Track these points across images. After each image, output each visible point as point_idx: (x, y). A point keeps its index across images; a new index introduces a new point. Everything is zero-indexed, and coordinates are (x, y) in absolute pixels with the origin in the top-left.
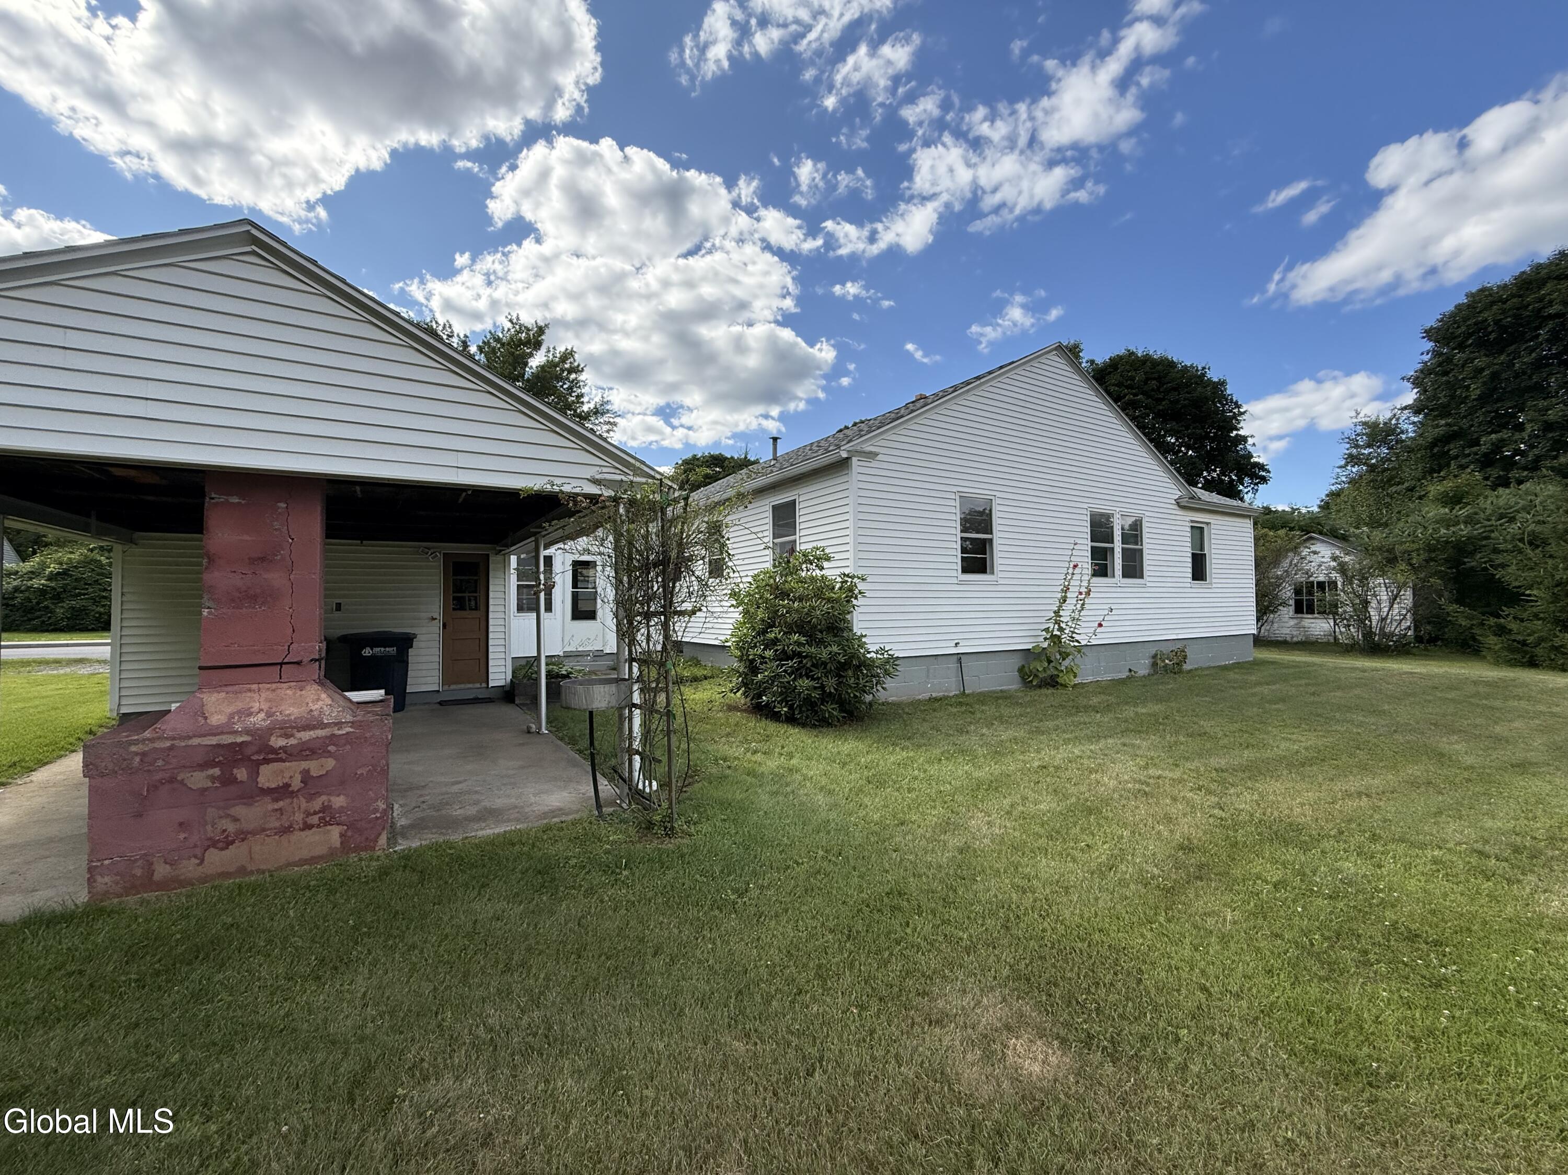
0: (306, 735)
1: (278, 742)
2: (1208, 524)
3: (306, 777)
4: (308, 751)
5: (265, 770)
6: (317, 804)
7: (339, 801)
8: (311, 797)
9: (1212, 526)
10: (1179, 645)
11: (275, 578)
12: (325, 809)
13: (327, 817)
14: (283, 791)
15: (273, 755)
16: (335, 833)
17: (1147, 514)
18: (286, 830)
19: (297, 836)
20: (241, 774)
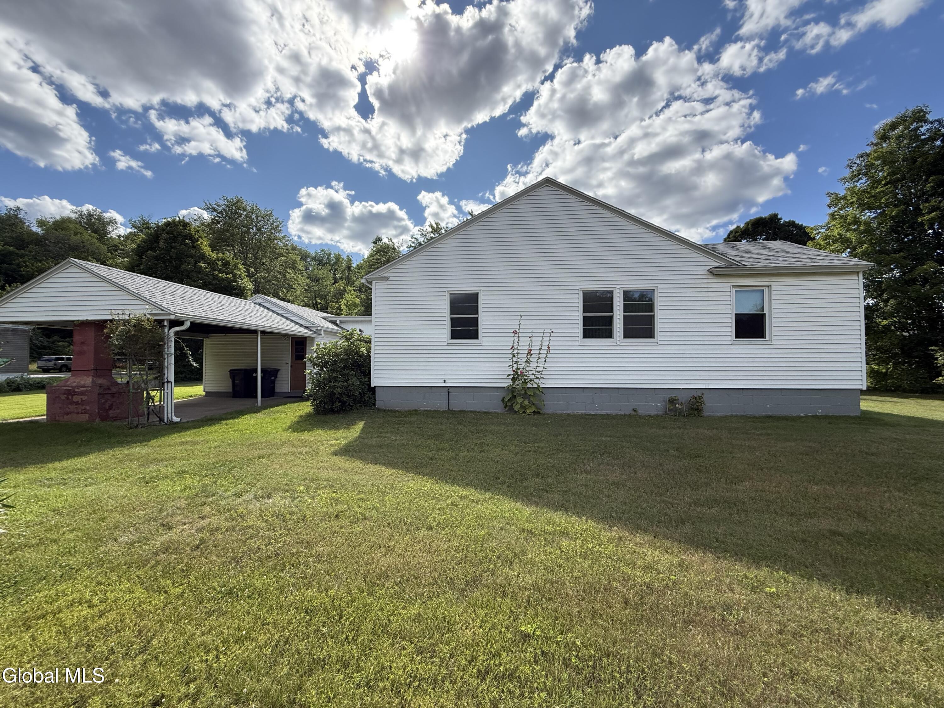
0: (82, 389)
1: (77, 390)
2: (768, 286)
3: (82, 400)
4: (82, 393)
5: (75, 397)
6: (83, 408)
7: (88, 408)
8: (83, 405)
9: (773, 288)
10: (699, 393)
11: (85, 348)
12: (85, 409)
13: (85, 412)
14: (77, 403)
15: (76, 393)
16: (87, 415)
17: (659, 286)
18: (78, 413)
19: (80, 415)
20: (70, 397)
